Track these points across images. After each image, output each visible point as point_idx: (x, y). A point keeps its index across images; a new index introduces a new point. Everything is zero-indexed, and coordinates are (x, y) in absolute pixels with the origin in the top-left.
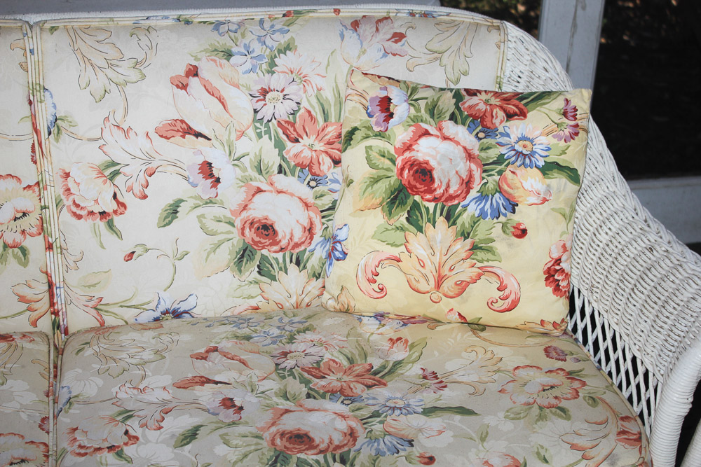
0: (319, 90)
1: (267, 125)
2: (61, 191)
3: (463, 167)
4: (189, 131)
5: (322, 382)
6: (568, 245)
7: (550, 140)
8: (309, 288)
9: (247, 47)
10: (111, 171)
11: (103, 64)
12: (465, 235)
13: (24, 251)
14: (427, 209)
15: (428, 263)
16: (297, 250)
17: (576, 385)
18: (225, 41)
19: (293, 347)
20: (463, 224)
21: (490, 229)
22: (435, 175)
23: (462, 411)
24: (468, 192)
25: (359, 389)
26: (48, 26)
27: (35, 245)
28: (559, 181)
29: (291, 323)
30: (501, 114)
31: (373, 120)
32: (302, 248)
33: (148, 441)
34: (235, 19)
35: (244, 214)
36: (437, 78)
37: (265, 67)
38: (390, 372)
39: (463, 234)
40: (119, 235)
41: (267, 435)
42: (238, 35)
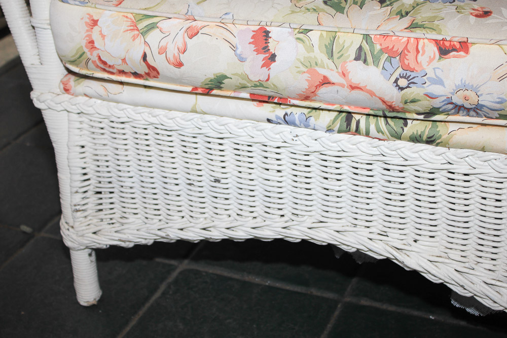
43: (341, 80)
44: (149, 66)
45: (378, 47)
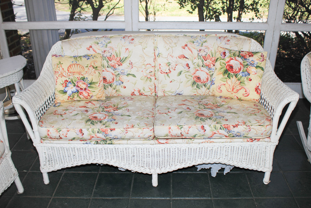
0: (211, 50)
1: (200, 57)
2: (159, 68)
3: (239, 66)
4: (185, 57)
5: (207, 106)
6: (261, 84)
7: (258, 61)
8: (206, 91)
9: (197, 41)
10: (169, 64)
11: (169, 43)
12: (239, 80)
13: (151, 79)
14: (231, 74)
15: (231, 85)
16: (205, 83)
17: (259, 111)
18: (193, 40)
19: (202, 101)
20: (239, 78)
21: (244, 79)
22: (234, 67)
23: (235, 113)
24: (240, 71)
25: (214, 108)
26: (159, 35)
27: (153, 78)
28: (259, 70)
29: (202, 97)
30: (248, 56)
31: (222, 56)
32: (206, 83)
33: (172, 113)
34: (195, 36)
35: (194, 75)
36: (236, 49)
37: (201, 45)
38: (221, 106)
39: (238, 80)
40: (169, 77)
41: (195, 114)
42: (196, 39)
43: (96, 136)
44: (60, 137)
45: (101, 131)
